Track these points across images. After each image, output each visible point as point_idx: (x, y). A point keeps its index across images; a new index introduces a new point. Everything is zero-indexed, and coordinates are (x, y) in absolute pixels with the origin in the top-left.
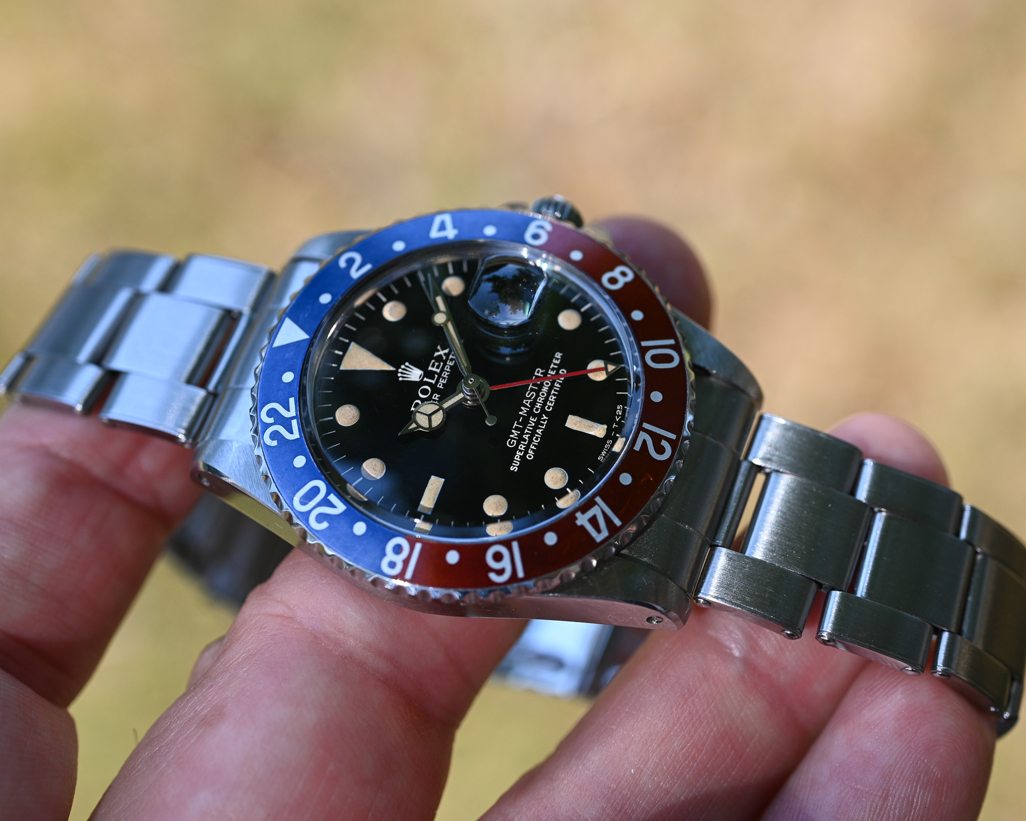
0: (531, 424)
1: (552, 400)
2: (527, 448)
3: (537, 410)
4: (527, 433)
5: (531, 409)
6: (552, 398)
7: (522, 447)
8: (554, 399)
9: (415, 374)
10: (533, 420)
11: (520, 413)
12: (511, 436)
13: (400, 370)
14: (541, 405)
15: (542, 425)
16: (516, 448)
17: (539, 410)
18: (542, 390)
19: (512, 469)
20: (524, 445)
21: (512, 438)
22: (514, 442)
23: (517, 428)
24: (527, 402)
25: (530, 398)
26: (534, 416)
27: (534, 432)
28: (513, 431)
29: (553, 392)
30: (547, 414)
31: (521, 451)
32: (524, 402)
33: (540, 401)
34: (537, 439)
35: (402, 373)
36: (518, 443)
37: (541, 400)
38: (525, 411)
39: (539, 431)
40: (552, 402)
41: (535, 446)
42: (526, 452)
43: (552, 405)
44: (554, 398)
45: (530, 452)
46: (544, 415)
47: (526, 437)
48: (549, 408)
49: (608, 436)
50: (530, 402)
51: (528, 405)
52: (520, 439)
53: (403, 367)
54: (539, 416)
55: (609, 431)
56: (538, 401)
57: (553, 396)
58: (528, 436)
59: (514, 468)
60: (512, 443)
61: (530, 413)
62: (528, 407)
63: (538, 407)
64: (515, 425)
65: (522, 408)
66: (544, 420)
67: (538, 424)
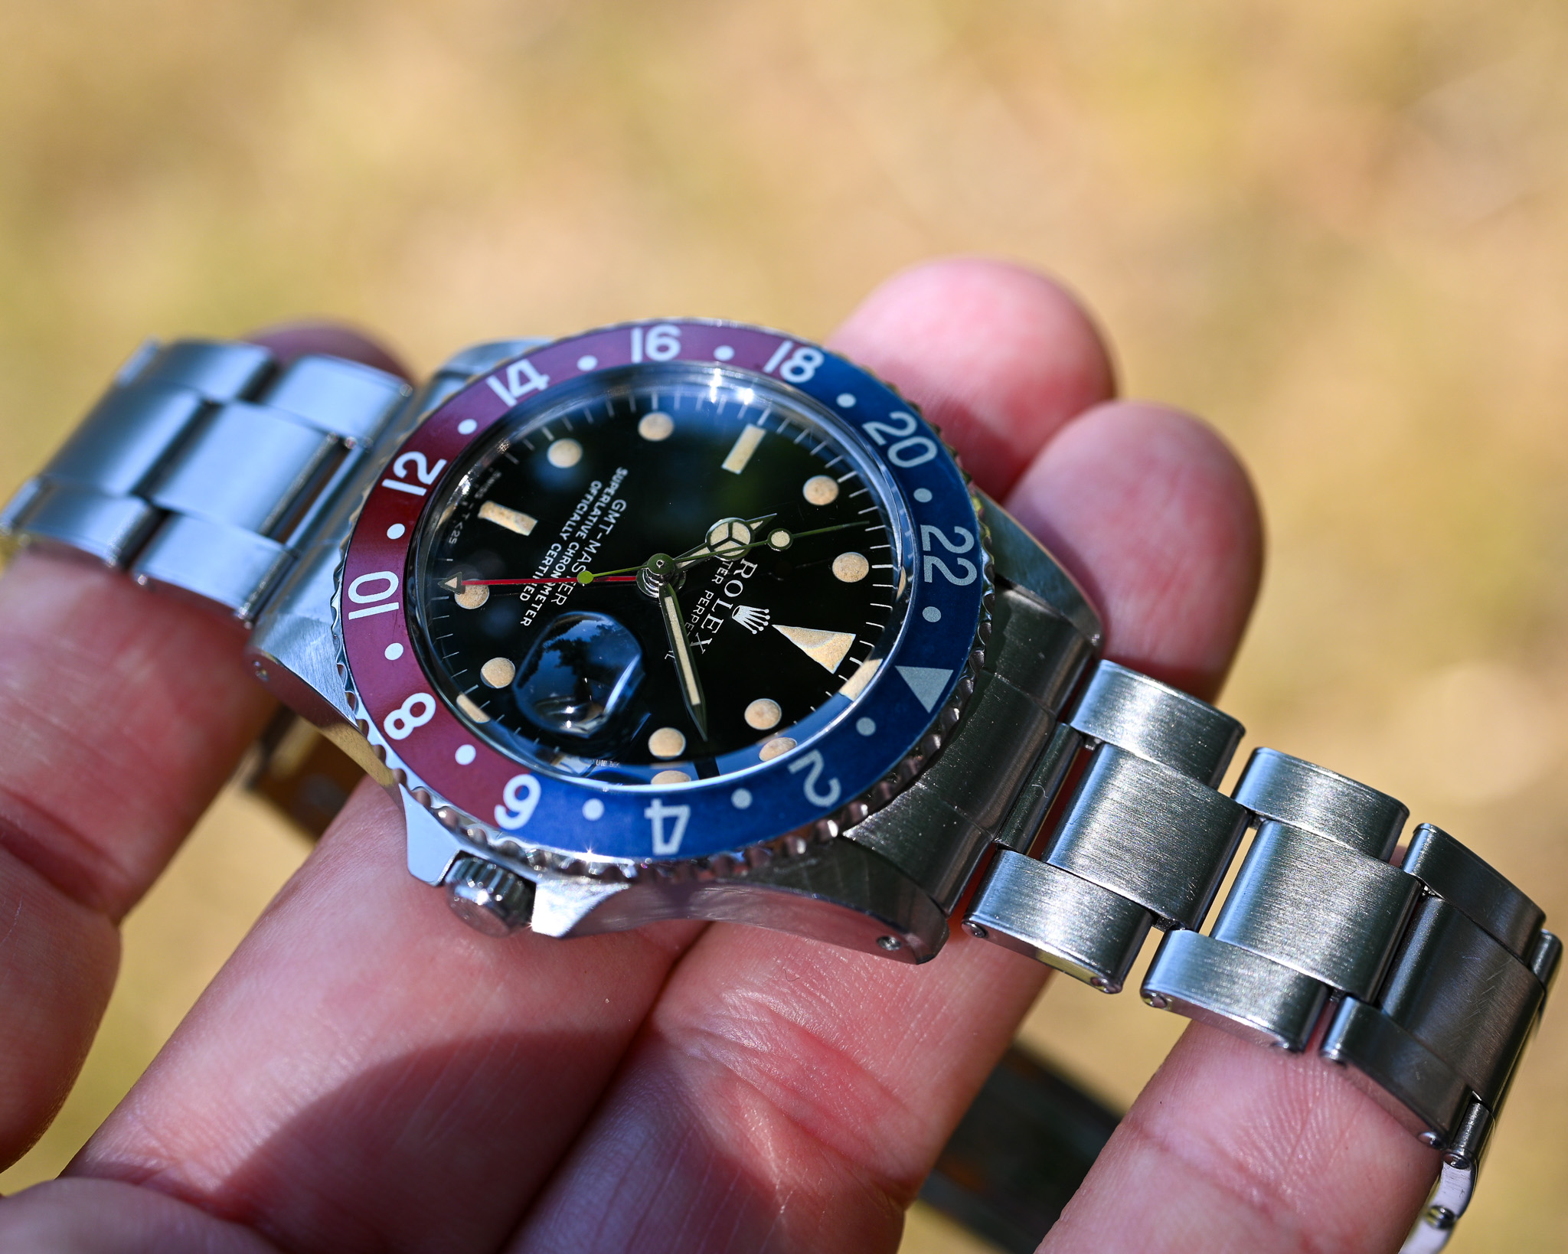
0: (587, 529)
1: (548, 558)
2: (597, 498)
3: (574, 547)
4: (594, 516)
5: (582, 549)
6: (548, 561)
7: (605, 499)
8: (546, 559)
9: (744, 615)
10: (582, 534)
11: (598, 545)
12: (617, 515)
13: (766, 624)
14: (566, 553)
15: (570, 526)
16: (613, 498)
17: (570, 546)
18: (560, 574)
19: (625, 472)
20: (601, 502)
21: (617, 512)
22: (616, 506)
23: (608, 524)
24: (586, 559)
25: (581, 564)
26: (579, 540)
27: (585, 517)
28: (613, 521)
29: (545, 570)
30: (560, 540)
31: (608, 494)
32: (590, 559)
33: (566, 558)
34: (582, 508)
35: (764, 620)
36: (609, 505)
37: (566, 560)
38: (591, 546)
39: (576, 517)
40: (550, 556)
41: (586, 499)
42: (600, 493)
43: (550, 551)
44: (546, 562)
45: (594, 491)
46: (565, 539)
47: (597, 512)
48: (556, 548)
49: (479, 504)
50: (581, 559)
51: (585, 555)
52: (605, 511)
53: (761, 629)
54: (572, 538)
55: (477, 509)
56: (570, 559)
57: (547, 564)
58: (594, 513)
59: (621, 473)
60: (618, 506)
61: (584, 543)
62: (587, 552)
63: (571, 551)
64: (609, 530)
65: (594, 551)
66: (566, 532)
67: (577, 527)
